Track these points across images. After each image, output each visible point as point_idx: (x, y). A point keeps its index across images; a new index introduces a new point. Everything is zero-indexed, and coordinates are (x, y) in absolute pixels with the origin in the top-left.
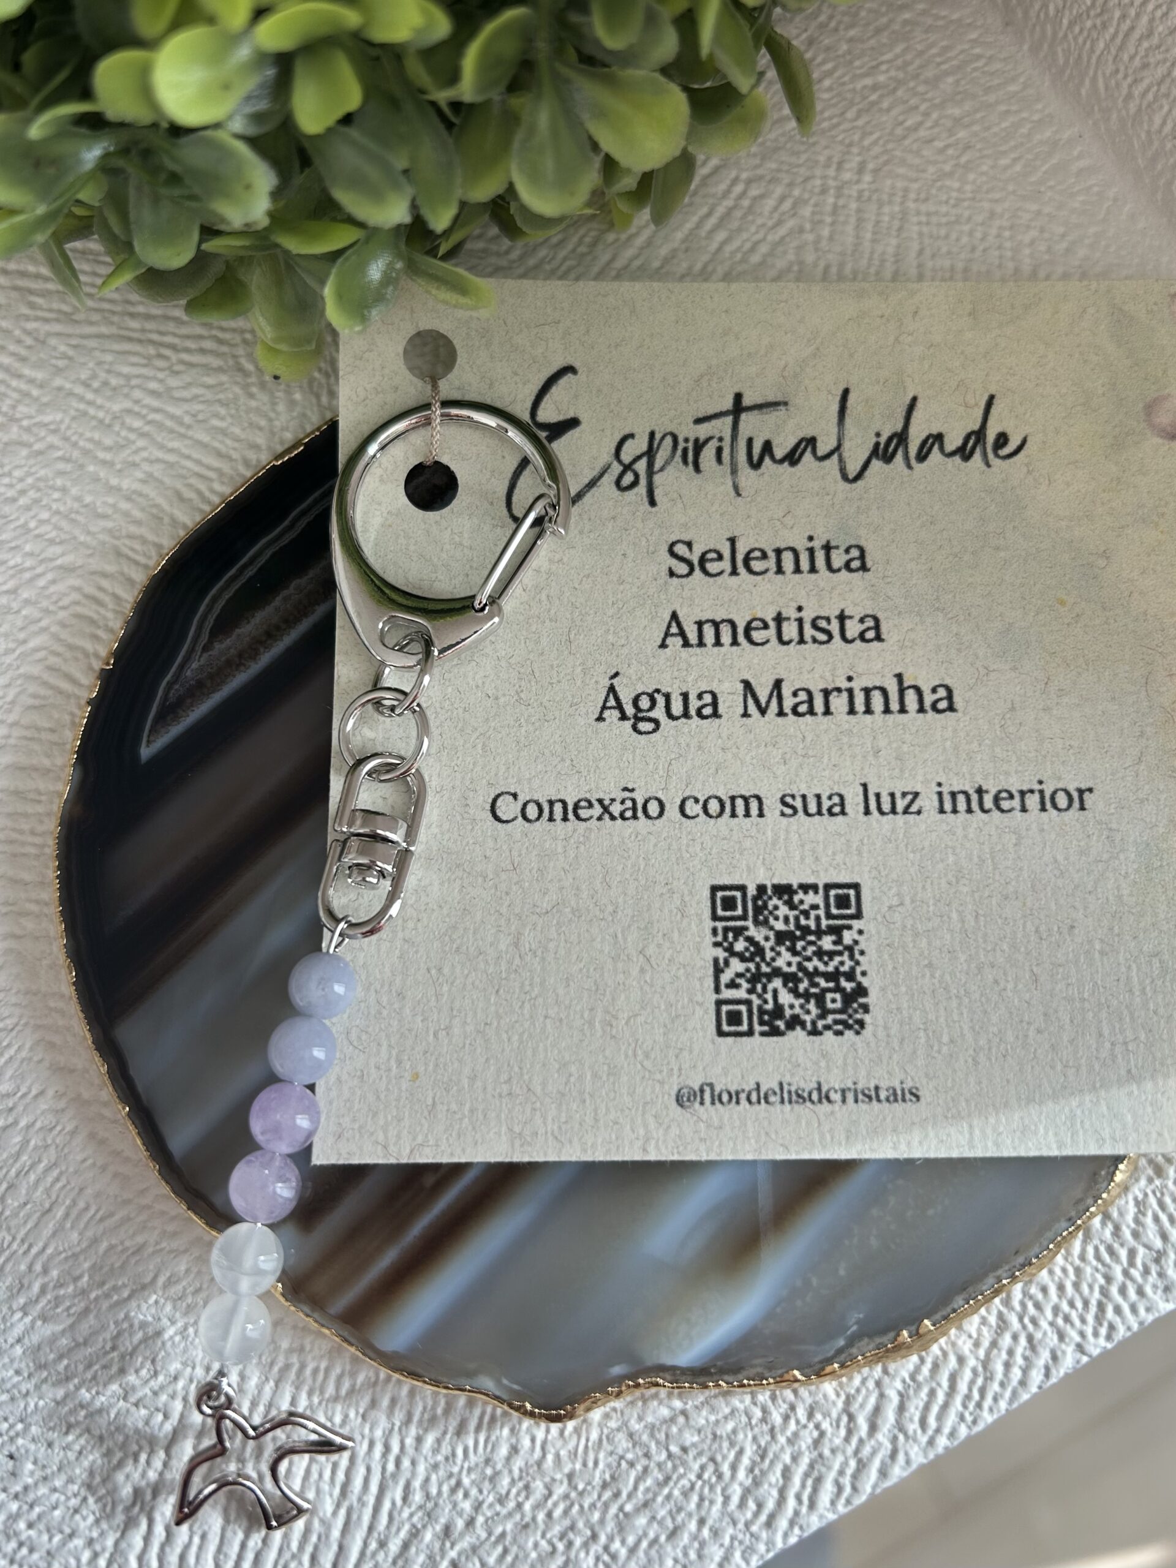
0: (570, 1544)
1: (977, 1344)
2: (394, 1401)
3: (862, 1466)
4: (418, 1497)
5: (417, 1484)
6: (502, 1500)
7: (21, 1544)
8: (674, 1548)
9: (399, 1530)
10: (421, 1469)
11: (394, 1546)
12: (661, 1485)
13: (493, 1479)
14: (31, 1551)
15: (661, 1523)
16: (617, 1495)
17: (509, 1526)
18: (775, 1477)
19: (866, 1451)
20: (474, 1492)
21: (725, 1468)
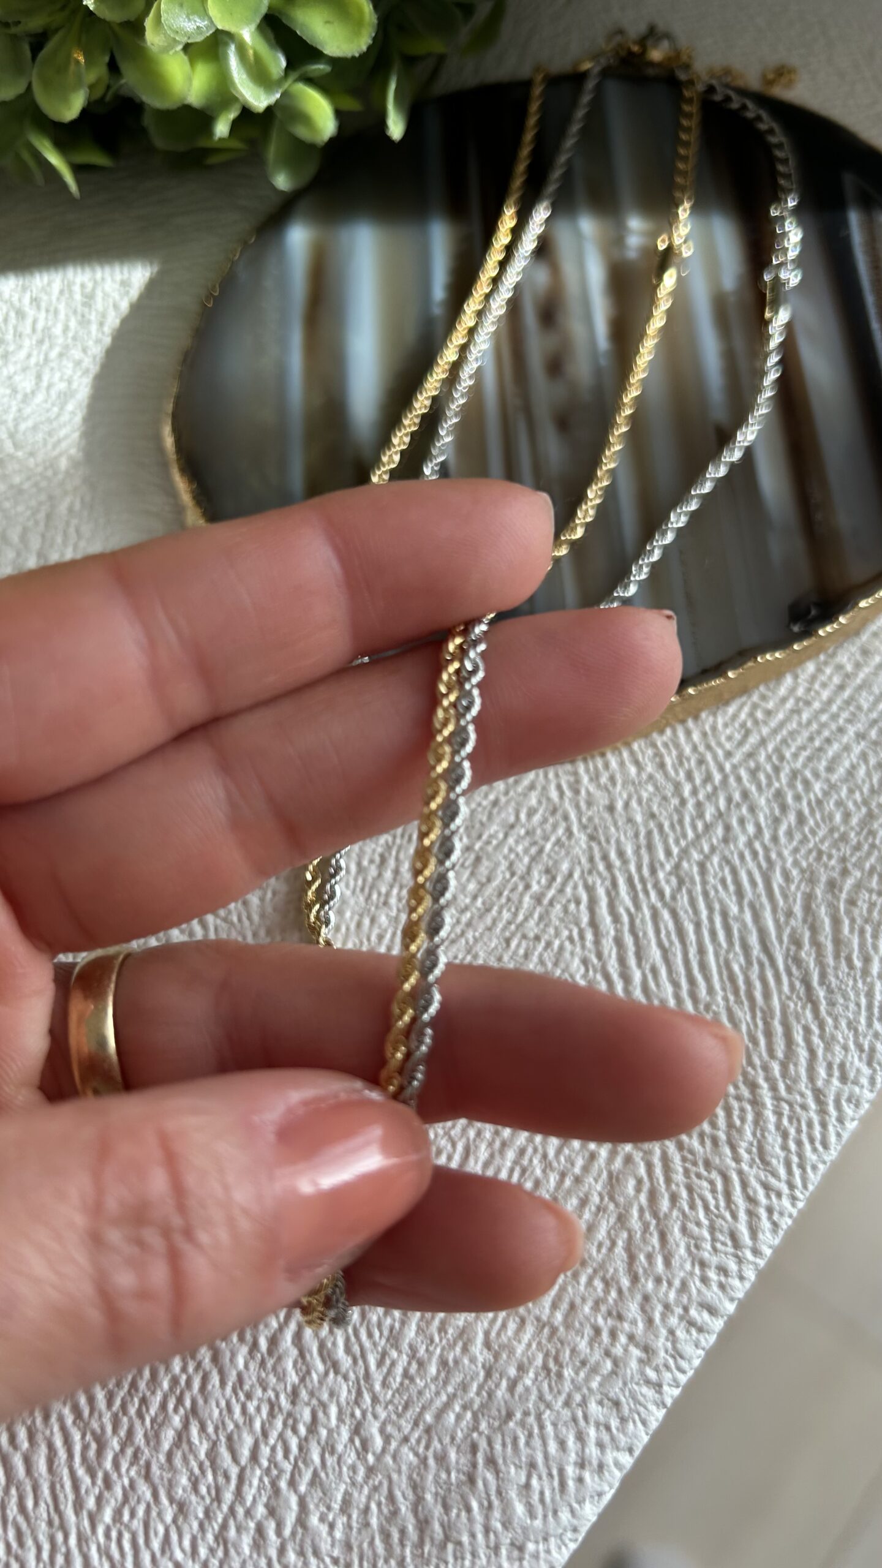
9: (795, 901)
20: (834, 852)
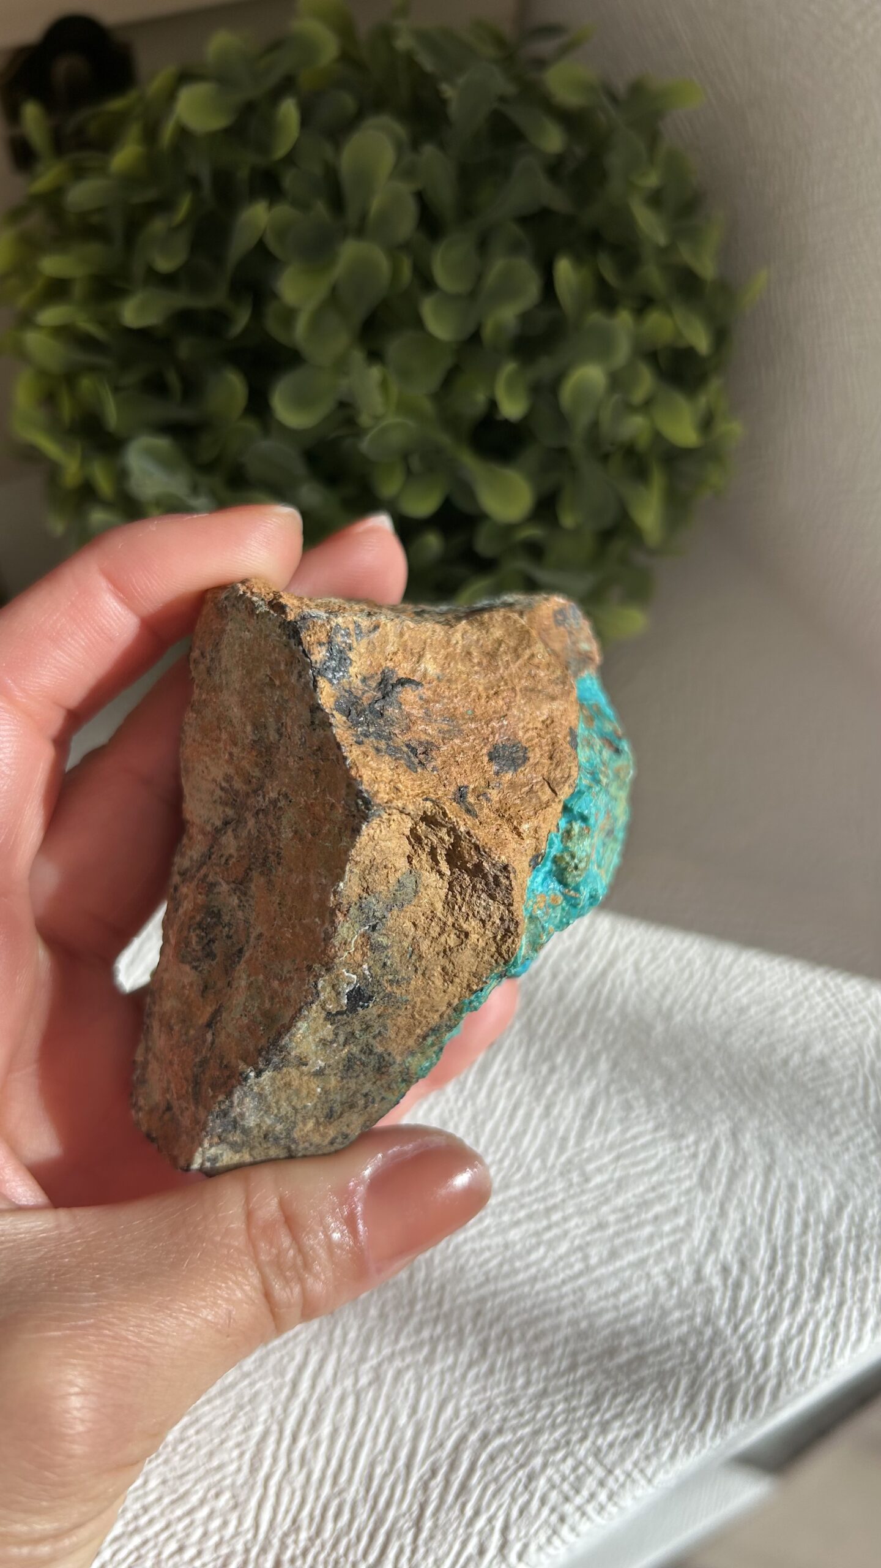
0: (568, 1443)
1: (826, 1313)
2: (446, 1350)
3: (760, 1392)
4: (464, 1413)
5: (463, 1403)
6: (521, 1414)
7: (190, 1446)
8: (640, 1442)
10: (467, 1392)
11: (450, 1444)
12: (628, 1402)
13: (514, 1402)
14: (198, 1449)
15: (629, 1426)
16: (598, 1409)
17: (527, 1430)
18: (703, 1395)
19: (761, 1380)
21: (670, 1388)
